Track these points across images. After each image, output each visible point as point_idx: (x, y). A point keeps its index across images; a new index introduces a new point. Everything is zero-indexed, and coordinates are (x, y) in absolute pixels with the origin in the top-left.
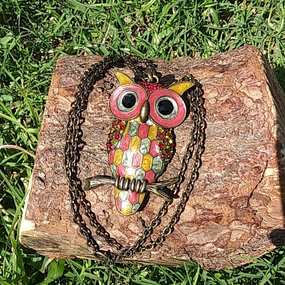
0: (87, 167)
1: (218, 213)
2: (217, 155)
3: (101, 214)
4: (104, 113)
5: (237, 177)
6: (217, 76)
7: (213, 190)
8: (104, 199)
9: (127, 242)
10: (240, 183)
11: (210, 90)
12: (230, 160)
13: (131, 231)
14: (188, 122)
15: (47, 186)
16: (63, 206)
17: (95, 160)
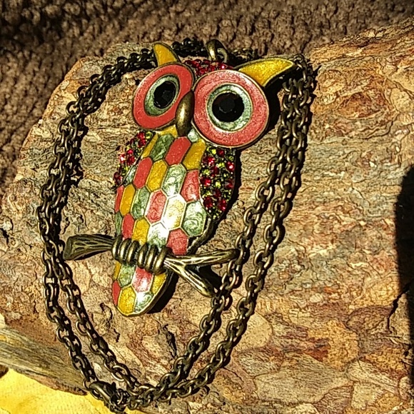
0: (81, 217)
1: (320, 337)
2: (318, 208)
3: (97, 310)
4: (124, 119)
5: (361, 260)
6: (350, 55)
7: (308, 286)
8: (103, 282)
9: (143, 373)
10: (368, 274)
11: (333, 80)
12: (347, 220)
13: (147, 351)
14: (270, 139)
15: (12, 246)
16: (38, 288)
17: (95, 205)
